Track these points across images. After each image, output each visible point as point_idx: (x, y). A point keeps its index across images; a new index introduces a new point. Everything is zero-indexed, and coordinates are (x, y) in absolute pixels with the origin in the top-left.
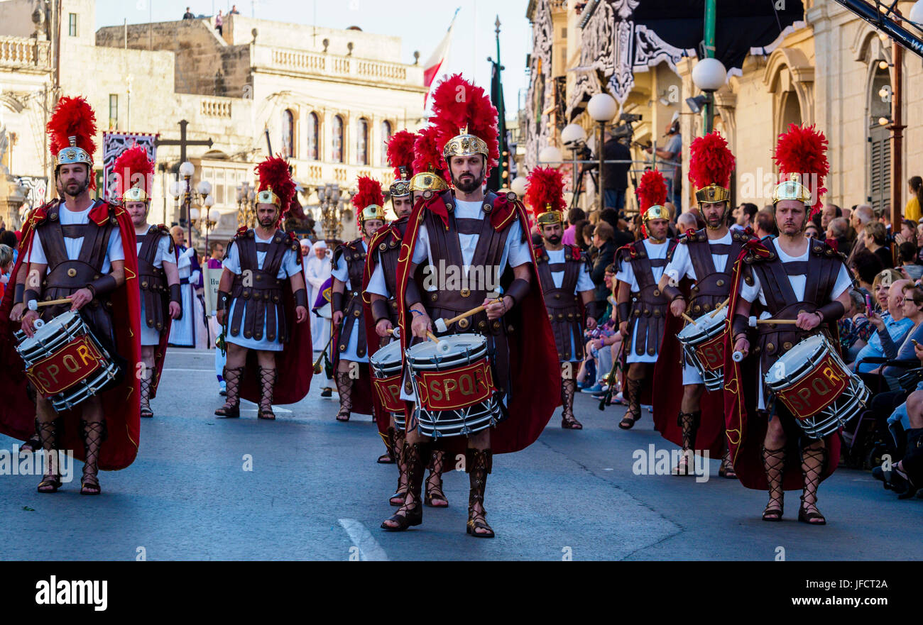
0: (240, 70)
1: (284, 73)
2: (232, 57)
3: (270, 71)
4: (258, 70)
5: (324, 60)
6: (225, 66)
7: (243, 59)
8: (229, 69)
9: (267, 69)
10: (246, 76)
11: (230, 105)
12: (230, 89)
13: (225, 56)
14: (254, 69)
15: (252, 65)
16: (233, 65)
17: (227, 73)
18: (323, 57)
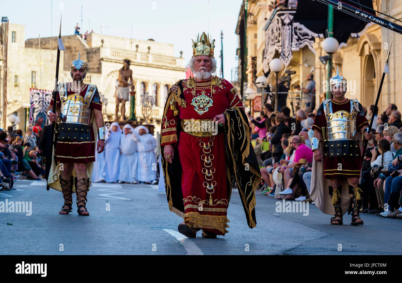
0: (95, 60)
1: (116, 61)
2: (91, 53)
3: (110, 60)
4: (104, 60)
5: (136, 55)
6: (88, 58)
7: (97, 54)
8: (90, 59)
9: (109, 59)
10: (98, 62)
11: (90, 77)
12: (90, 69)
13: (88, 53)
14: (102, 59)
15: (101, 57)
16: (92, 57)
17: (89, 61)
18: (136, 53)
